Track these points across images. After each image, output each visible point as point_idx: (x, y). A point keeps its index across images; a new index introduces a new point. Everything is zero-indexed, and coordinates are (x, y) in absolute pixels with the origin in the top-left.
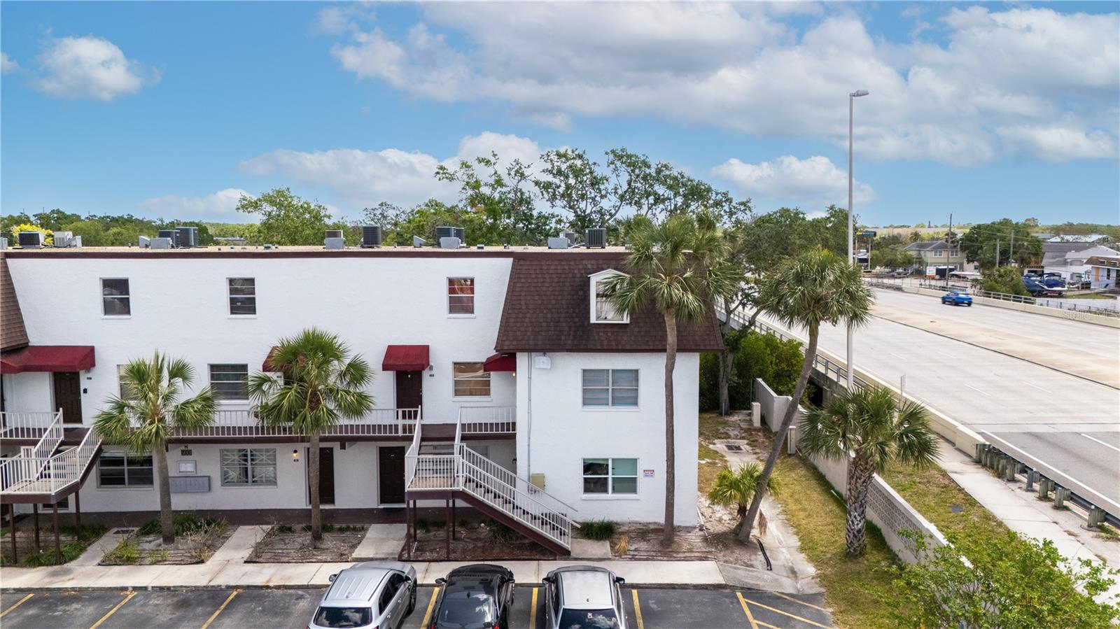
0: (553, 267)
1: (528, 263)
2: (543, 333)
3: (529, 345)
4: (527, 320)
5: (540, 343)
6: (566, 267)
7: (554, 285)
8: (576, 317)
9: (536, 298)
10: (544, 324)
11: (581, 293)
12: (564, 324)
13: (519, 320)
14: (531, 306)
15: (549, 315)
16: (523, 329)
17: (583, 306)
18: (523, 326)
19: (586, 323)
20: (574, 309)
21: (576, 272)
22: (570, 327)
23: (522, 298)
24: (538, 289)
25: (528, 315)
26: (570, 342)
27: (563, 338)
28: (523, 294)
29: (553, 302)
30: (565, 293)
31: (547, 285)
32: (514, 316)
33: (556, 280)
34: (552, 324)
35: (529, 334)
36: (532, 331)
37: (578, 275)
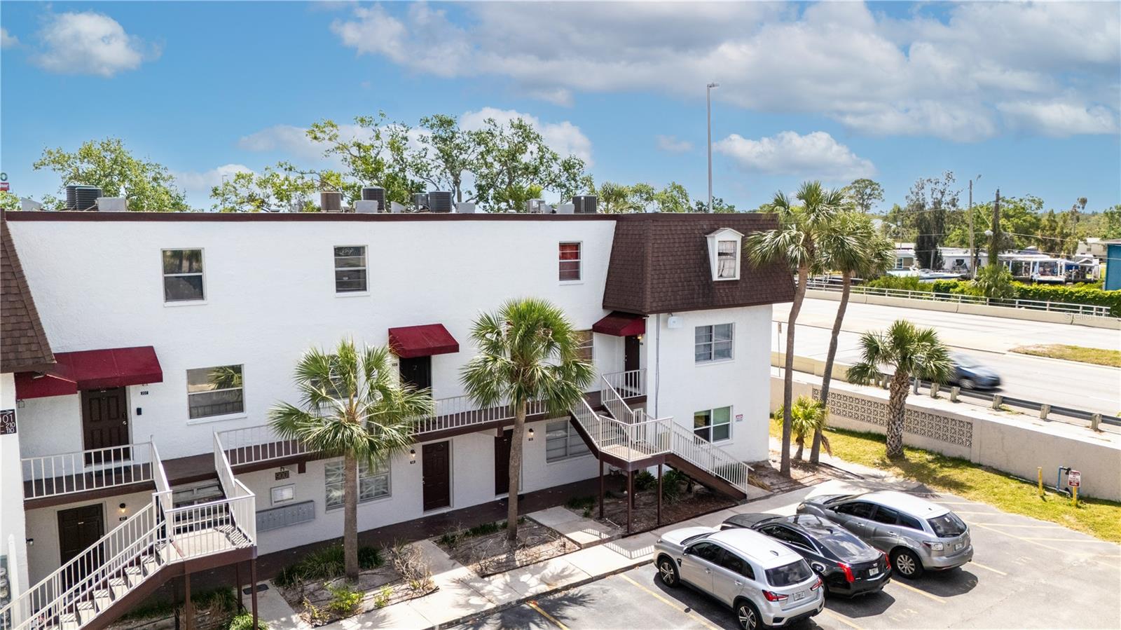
0: (679, 228)
1: (660, 224)
2: (680, 293)
3: (671, 305)
4: (667, 281)
5: (679, 302)
6: (689, 228)
7: (682, 245)
8: (702, 276)
9: (671, 258)
10: (680, 284)
11: (702, 252)
12: (694, 283)
13: (660, 281)
14: (668, 267)
15: (682, 275)
16: (664, 290)
17: (705, 265)
18: (664, 287)
19: (709, 281)
20: (699, 268)
21: (696, 232)
22: (699, 286)
23: (660, 259)
24: (671, 249)
25: (667, 276)
26: (701, 300)
27: (695, 296)
28: (660, 255)
29: (684, 262)
30: (691, 252)
31: (677, 245)
32: (656, 277)
33: (683, 240)
34: (685, 283)
35: (669, 295)
36: (672, 291)
37: (698, 235)
